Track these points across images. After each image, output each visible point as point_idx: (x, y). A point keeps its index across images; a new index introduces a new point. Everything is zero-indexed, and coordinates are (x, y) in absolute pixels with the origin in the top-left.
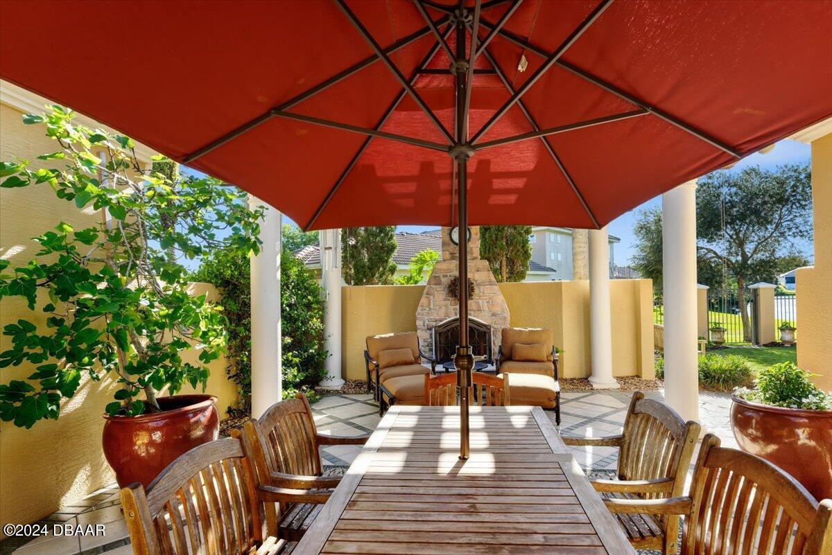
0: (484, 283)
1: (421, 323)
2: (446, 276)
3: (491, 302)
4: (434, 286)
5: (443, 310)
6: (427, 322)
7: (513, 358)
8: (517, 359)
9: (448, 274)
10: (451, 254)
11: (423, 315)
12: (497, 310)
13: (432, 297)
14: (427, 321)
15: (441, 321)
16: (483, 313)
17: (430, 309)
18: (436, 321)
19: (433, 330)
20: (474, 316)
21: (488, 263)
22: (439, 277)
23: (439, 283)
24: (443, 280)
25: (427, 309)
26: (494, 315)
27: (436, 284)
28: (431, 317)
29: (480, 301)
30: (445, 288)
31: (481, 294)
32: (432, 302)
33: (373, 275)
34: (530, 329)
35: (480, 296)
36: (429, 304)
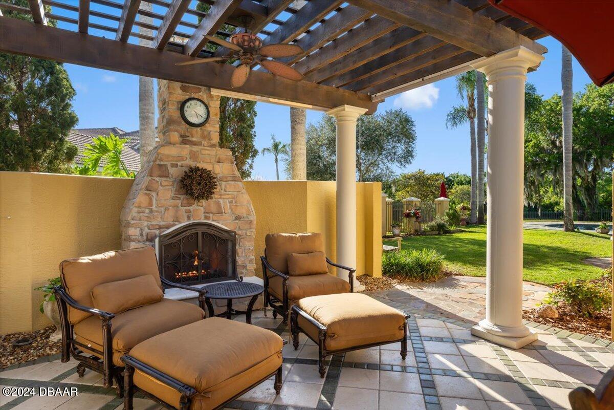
0: (226, 177)
1: (137, 231)
2: (176, 166)
3: (234, 202)
4: (157, 179)
5: (171, 212)
6: (146, 230)
7: (291, 272)
8: (297, 273)
9: (179, 164)
10: (181, 136)
11: (140, 220)
12: (242, 211)
13: (154, 194)
14: (146, 228)
15: (168, 228)
16: (225, 216)
17: (151, 211)
18: (160, 228)
19: (157, 240)
20: (213, 220)
21: (231, 153)
22: (165, 166)
23: (164, 174)
24: (172, 171)
25: (147, 211)
26: (238, 218)
27: (160, 176)
28: (153, 223)
29: (221, 201)
30: (173, 182)
31: (223, 192)
32: (154, 201)
33: (37, 158)
34: (301, 234)
35: (221, 195)
36: (150, 204)
